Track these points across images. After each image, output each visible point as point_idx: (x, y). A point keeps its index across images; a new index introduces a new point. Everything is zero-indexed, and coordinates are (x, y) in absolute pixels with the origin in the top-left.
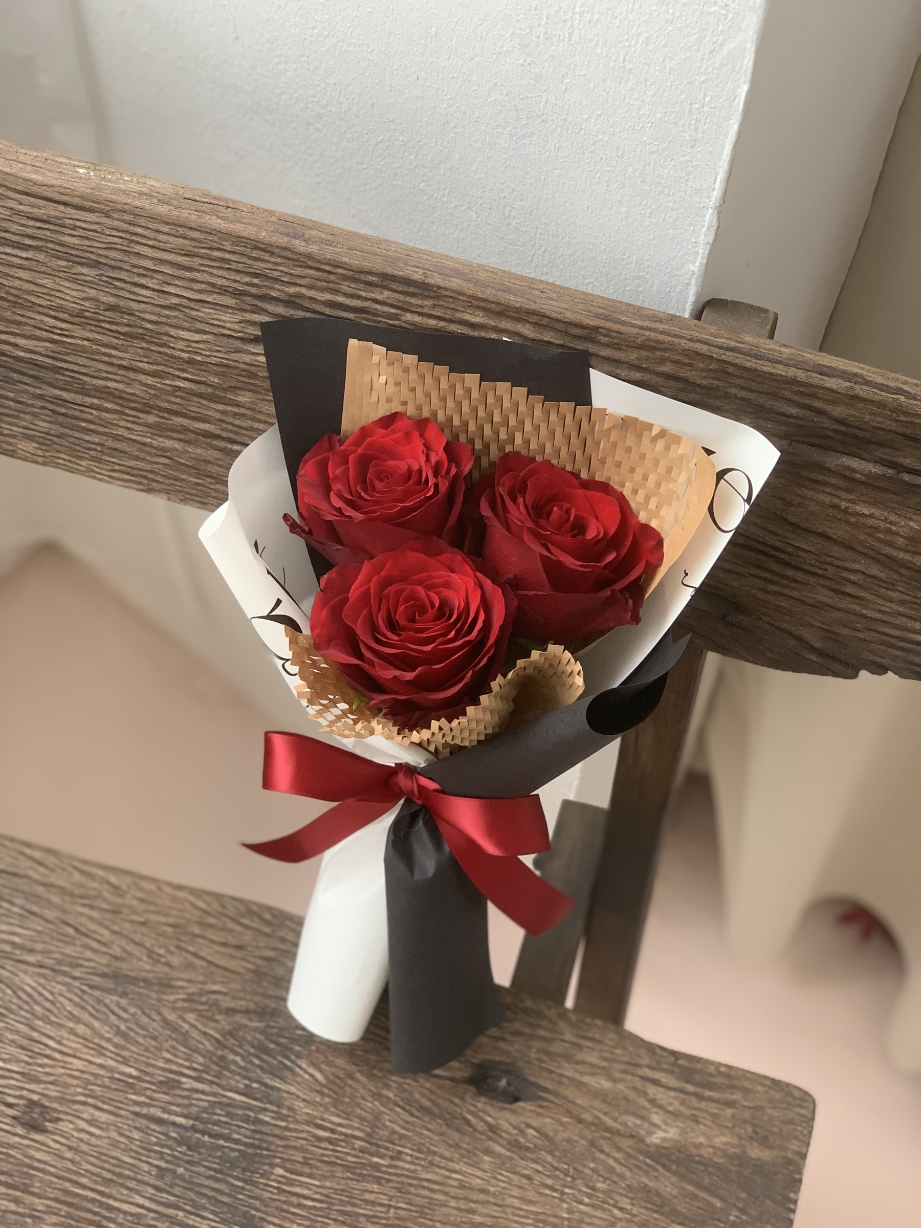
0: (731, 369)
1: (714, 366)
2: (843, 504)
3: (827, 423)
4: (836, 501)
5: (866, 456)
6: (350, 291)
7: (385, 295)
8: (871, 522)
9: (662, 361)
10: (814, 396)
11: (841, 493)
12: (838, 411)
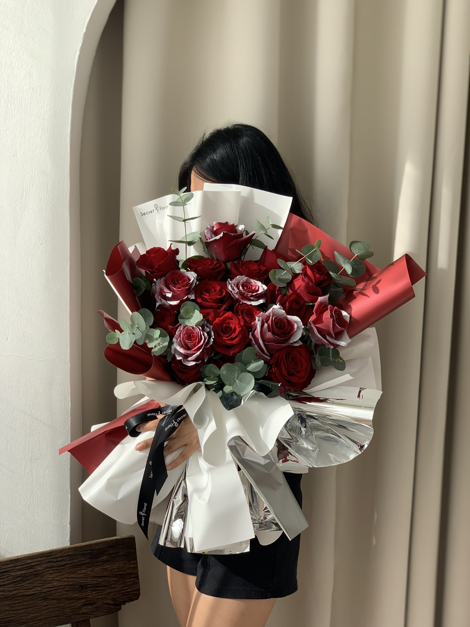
0: (77, 549)
1: (74, 549)
2: (104, 567)
3: (96, 551)
4: (103, 567)
5: (104, 555)
6: (4, 568)
7: (11, 565)
8: (110, 568)
9: (65, 553)
10: (92, 547)
11: (104, 565)
12: (96, 548)
